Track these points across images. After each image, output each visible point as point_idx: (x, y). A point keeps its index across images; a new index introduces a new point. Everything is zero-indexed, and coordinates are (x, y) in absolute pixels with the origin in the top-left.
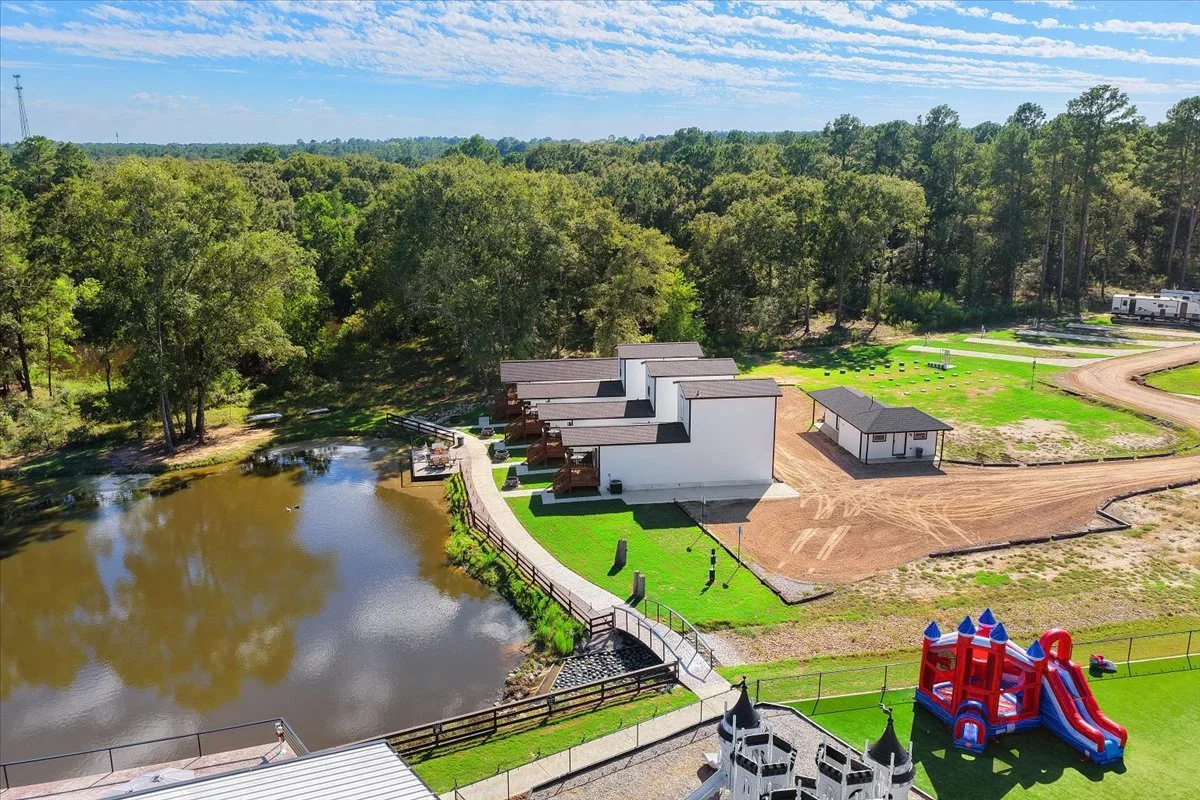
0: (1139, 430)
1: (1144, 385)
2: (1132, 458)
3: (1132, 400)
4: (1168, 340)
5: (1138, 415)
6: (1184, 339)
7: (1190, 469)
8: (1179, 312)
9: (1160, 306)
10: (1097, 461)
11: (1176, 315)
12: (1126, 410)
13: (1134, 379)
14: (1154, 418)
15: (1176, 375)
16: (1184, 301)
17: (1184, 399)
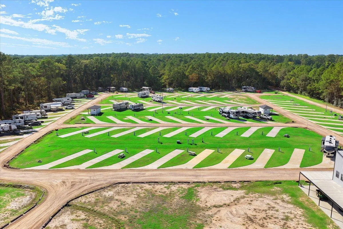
0: (18, 195)
1: (10, 168)
2: (22, 215)
3: (9, 178)
4: (9, 142)
5: (14, 187)
6: (15, 140)
7: (45, 211)
8: (9, 129)
9: (2, 128)
10: (8, 224)
11: (8, 130)
12: (8, 185)
13: (5, 166)
14: (21, 186)
15: (19, 158)
16: (10, 125)
17: (27, 170)
